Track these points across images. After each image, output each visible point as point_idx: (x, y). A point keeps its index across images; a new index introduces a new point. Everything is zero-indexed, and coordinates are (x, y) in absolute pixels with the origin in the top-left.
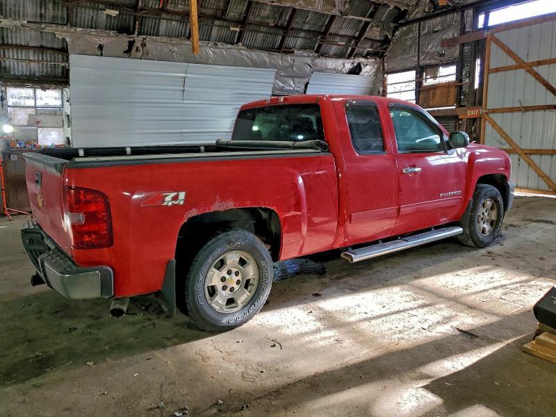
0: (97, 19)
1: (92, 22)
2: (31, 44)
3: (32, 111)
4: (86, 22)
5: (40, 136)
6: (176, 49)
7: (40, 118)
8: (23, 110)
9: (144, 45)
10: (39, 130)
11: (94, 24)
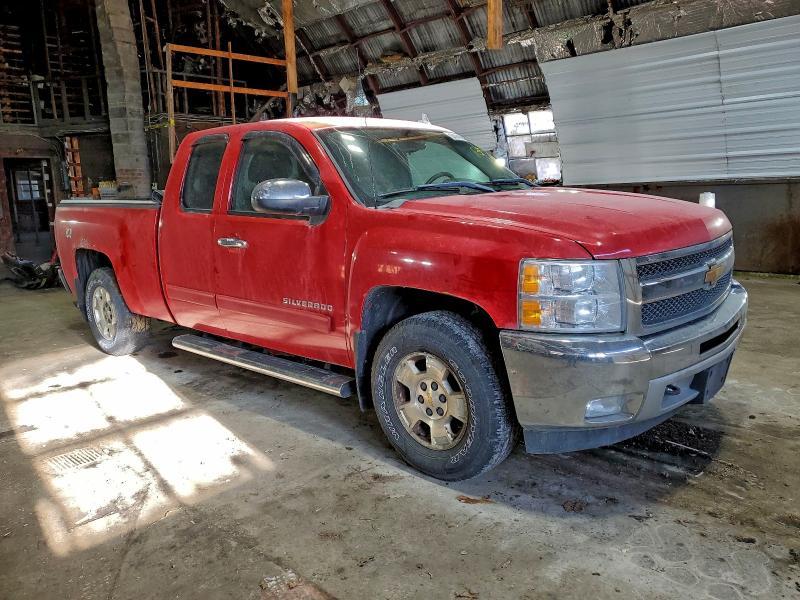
0: (569, 6)
1: (564, 11)
2: (515, 60)
3: (527, 139)
4: (558, 15)
5: (539, 170)
6: (682, 12)
7: (535, 147)
8: (520, 138)
9: (628, 23)
10: (537, 161)
11: (567, 13)
